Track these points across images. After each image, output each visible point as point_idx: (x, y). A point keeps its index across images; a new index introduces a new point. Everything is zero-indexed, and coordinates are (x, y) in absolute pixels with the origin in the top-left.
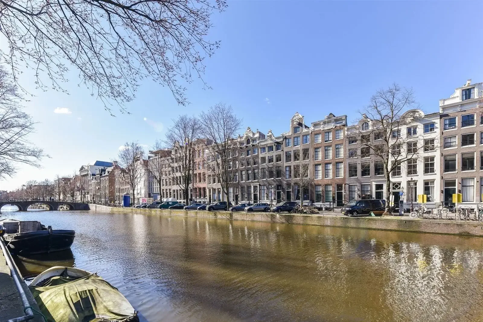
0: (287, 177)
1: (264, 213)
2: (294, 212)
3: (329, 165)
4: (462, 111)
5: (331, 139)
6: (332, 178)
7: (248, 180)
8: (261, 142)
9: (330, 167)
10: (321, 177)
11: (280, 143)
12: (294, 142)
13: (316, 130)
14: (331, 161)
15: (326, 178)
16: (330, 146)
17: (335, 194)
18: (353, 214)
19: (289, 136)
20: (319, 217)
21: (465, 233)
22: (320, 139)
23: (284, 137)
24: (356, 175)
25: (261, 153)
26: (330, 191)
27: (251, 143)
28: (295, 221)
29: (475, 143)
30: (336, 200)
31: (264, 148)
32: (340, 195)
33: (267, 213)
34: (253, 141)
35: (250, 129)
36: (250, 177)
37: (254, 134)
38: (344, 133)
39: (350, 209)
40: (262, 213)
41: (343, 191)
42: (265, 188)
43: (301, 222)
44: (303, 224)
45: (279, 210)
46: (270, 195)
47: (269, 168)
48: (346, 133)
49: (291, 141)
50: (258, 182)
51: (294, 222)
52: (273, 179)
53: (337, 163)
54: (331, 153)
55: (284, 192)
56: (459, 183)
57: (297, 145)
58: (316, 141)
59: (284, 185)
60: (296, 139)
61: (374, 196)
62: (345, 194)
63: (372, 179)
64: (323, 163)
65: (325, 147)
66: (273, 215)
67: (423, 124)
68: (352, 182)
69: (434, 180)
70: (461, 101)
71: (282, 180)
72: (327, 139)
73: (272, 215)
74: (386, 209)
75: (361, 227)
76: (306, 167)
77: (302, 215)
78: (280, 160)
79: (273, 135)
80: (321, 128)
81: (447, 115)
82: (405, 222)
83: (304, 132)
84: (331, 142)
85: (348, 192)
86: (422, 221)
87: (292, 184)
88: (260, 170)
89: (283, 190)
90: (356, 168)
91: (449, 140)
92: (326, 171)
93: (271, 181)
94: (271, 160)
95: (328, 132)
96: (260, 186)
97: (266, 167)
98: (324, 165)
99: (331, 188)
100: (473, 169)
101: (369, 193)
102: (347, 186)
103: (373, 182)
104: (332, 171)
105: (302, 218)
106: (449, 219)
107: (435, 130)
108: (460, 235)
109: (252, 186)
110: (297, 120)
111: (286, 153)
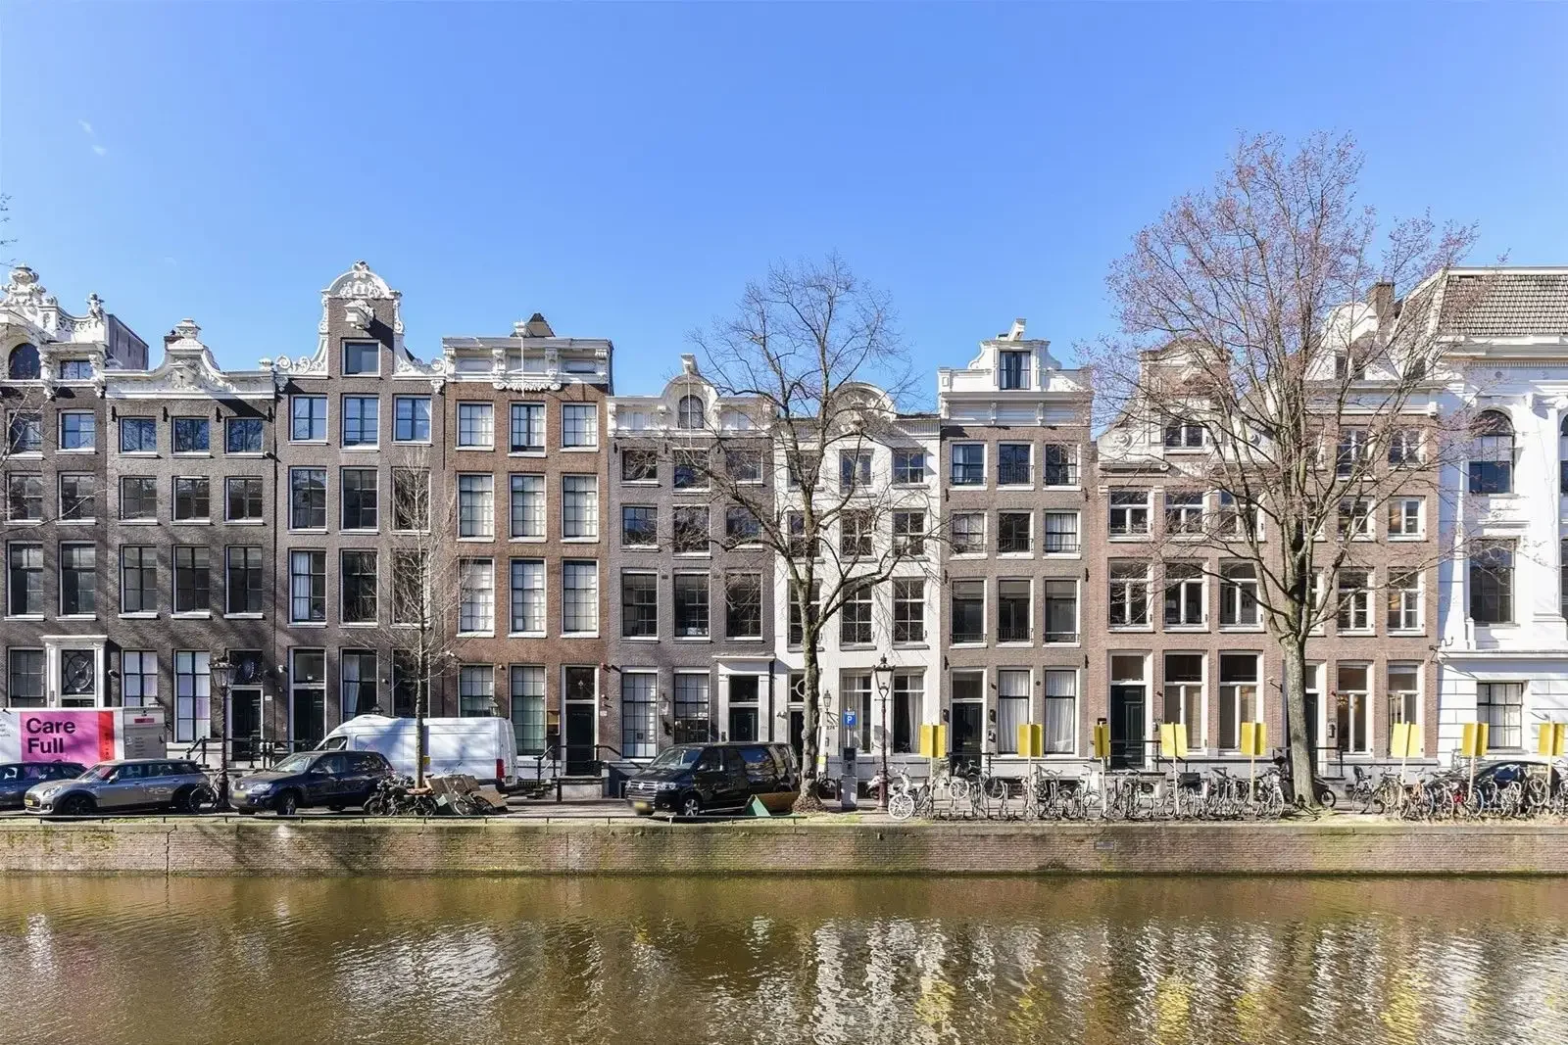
0: (302, 608)
1: (184, 822)
2: (377, 810)
3: (530, 570)
4: (999, 427)
5: (540, 439)
6: (544, 635)
7: (20, 607)
8: (121, 380)
9: (538, 578)
10: (491, 625)
11: (258, 414)
12: (343, 418)
13: (465, 379)
14: (539, 552)
15: (514, 630)
16: (538, 476)
17: (560, 712)
18: (681, 810)
19: (314, 380)
20: (526, 833)
21: (1054, 866)
22: (486, 431)
23: (282, 384)
24: (652, 630)
25: (122, 448)
26: (535, 698)
27: (45, 374)
28: (391, 859)
29: (1031, 545)
30: (564, 742)
31: (148, 423)
32: (580, 720)
33: (206, 821)
34: (63, 363)
35: (35, 278)
36: (35, 593)
37: (66, 321)
38: (602, 427)
39: (673, 786)
40: (172, 821)
41: (596, 702)
42: (152, 666)
43: (430, 864)
44: (436, 874)
45: (285, 798)
46: (184, 708)
47: (177, 546)
48: (611, 424)
49: (327, 410)
50: (97, 626)
51: (387, 863)
52: (206, 614)
53: (570, 563)
54: (540, 511)
55: (281, 696)
56: (993, 686)
57: (362, 441)
58: (465, 439)
59: (279, 654)
60: (353, 406)
61: (724, 727)
62: (604, 714)
63: (718, 650)
64: (500, 555)
65: (514, 475)
66: (251, 830)
67: (893, 449)
68: (636, 660)
69: (924, 668)
70: (997, 389)
71: (265, 625)
72: (524, 437)
73: (240, 832)
74: (805, 785)
75: (719, 867)
76: (408, 566)
77: (431, 823)
78: (256, 511)
79: (210, 356)
80: (494, 375)
81: (958, 431)
82: (881, 838)
83: (400, 380)
84: (543, 454)
85: (616, 708)
86: (933, 831)
87: (332, 651)
88: (112, 555)
89: (275, 682)
90: (652, 596)
91: (964, 526)
92: (515, 595)
93: (193, 626)
94: (191, 500)
95: (527, 402)
96: (114, 656)
97: (157, 537)
98: (506, 567)
99: (539, 686)
100: (1024, 637)
101: (702, 715)
102: (615, 676)
103: (720, 665)
104: (544, 600)
105: (432, 842)
106: (1009, 819)
107: (927, 479)
108: (1041, 874)
109: (53, 656)
110: (360, 303)
111: (294, 474)
